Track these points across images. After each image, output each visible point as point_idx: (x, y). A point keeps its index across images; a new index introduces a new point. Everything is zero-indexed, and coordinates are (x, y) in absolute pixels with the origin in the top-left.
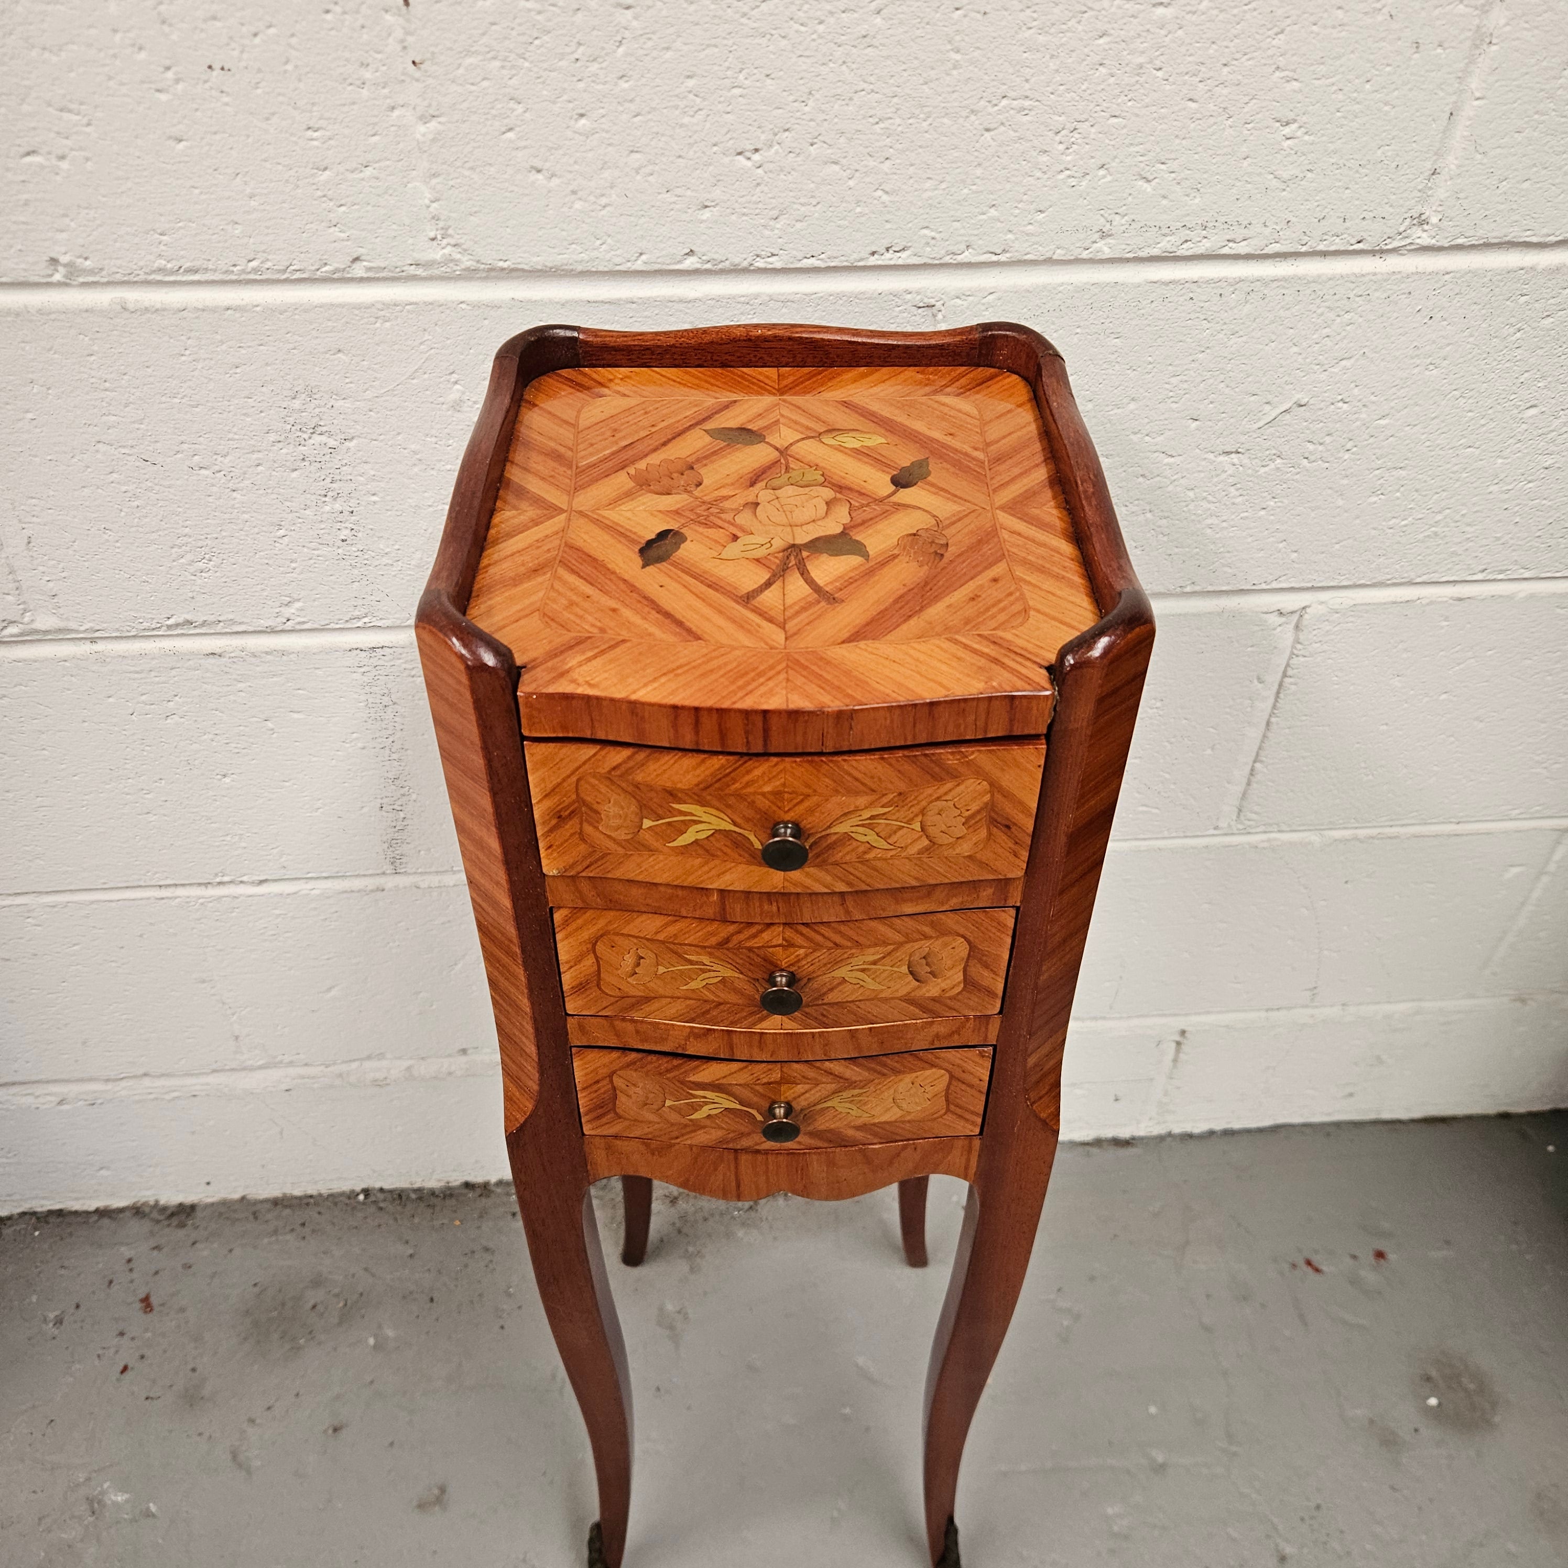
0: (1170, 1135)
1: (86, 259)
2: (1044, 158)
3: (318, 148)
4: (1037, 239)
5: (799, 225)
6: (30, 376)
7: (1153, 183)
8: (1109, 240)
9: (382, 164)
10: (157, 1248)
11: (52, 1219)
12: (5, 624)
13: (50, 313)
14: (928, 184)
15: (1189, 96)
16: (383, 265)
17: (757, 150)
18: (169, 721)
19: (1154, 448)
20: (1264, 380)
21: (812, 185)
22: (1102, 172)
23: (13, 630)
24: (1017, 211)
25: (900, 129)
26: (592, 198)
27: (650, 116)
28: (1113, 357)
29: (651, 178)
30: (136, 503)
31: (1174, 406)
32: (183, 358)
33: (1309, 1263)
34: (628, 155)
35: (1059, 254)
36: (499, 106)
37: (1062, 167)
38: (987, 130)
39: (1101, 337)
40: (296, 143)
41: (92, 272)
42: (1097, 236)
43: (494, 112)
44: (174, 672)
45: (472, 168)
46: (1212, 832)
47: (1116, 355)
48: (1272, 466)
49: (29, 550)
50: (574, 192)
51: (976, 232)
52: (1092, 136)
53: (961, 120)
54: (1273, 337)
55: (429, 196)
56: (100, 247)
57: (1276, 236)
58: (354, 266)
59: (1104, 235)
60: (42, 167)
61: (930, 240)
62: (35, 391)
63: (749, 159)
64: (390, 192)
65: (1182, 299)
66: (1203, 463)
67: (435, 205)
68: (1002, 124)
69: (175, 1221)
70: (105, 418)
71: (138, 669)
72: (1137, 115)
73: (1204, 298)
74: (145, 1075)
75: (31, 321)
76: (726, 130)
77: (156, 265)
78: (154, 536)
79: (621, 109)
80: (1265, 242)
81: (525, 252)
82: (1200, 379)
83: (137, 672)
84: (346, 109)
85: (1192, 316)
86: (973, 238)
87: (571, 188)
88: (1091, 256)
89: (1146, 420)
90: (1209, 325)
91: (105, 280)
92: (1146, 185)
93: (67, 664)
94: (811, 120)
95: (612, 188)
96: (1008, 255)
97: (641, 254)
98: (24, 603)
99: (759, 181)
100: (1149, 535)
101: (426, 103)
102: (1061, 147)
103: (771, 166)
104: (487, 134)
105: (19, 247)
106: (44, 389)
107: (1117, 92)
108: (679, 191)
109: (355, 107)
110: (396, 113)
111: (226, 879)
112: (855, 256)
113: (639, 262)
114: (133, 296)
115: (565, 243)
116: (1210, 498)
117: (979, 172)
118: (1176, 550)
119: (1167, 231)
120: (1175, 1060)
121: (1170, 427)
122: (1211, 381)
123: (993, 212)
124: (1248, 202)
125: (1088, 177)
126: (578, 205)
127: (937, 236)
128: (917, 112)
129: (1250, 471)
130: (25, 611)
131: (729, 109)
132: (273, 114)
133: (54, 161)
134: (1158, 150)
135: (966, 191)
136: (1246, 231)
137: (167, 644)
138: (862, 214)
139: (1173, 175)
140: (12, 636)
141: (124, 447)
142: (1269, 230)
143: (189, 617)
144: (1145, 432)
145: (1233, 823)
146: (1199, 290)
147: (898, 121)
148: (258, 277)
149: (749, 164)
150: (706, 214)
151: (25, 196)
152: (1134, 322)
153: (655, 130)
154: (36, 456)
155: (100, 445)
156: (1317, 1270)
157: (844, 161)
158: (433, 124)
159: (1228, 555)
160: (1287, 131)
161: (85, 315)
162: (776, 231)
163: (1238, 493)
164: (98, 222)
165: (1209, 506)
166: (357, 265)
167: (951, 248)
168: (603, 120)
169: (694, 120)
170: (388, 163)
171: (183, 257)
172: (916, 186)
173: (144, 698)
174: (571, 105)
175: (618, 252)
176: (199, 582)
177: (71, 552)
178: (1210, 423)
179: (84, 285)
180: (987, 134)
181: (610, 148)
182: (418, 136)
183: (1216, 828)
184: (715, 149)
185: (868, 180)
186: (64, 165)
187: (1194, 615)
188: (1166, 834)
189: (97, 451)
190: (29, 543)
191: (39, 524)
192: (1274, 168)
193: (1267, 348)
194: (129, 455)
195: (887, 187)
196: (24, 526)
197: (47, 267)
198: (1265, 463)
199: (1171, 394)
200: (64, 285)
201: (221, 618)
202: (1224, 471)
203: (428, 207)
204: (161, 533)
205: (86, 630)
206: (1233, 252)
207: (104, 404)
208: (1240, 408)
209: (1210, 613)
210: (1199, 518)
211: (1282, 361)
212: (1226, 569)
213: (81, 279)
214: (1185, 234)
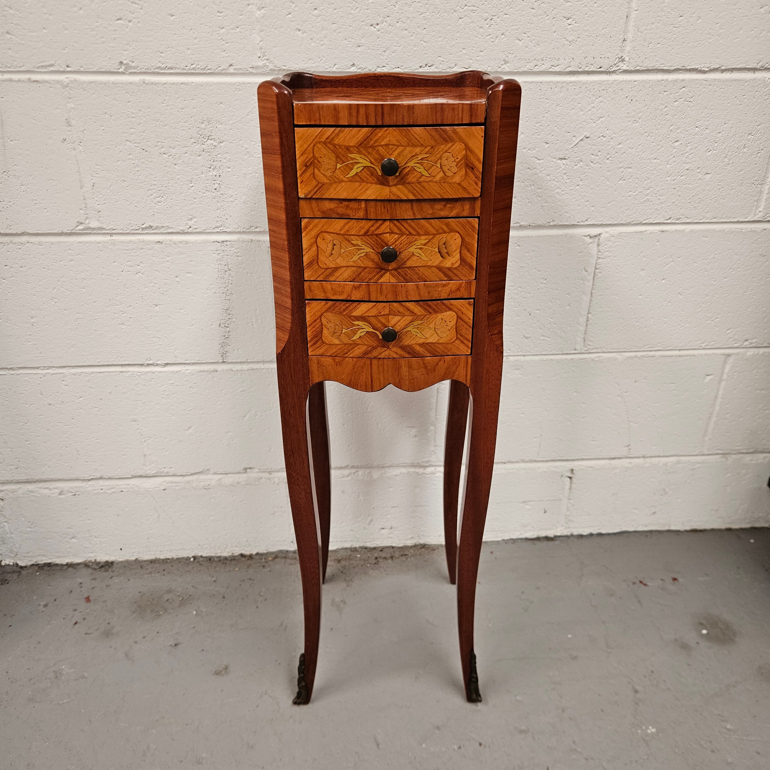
0: (572, 535)
1: (133, 62)
2: (481, 30)
3: (221, 19)
4: (481, 62)
5: (393, 54)
6: (106, 111)
7: (522, 41)
8: (508, 64)
9: (243, 27)
10: (94, 579)
11: (46, 568)
12: (78, 224)
13: (117, 84)
14: (440, 39)
15: (532, 7)
16: (240, 68)
17: (378, 24)
18: (137, 276)
19: (532, 156)
20: (571, 126)
21: (398, 38)
22: (503, 36)
23: (81, 227)
24: (473, 51)
25: (429, 17)
26: (318, 42)
27: (340, 10)
29: (339, 34)
30: (137, 169)
31: (538, 137)
32: (163, 104)
33: (641, 582)
34: (331, 25)
35: (489, 69)
36: (286, 4)
37: (488, 34)
38: (460, 18)
40: (213, 18)
41: (134, 68)
42: (503, 62)
43: (284, 6)
44: (142, 251)
45: (275, 29)
46: (573, 352)
48: (579, 165)
49: (93, 189)
50: (311, 39)
51: (458, 59)
52: (498, 22)
53: (451, 14)
54: (573, 107)
55: (259, 39)
56: (138, 57)
57: (569, 64)
59: (506, 62)
60: (123, 25)
61: (441, 62)
62: (106, 117)
63: (375, 27)
64: (245, 38)
65: (537, 89)
66: (552, 163)
67: (261, 43)
68: (466, 16)
69: (103, 569)
70: (130, 130)
71: (128, 248)
72: (514, 14)
73: (545, 89)
75: (109, 87)
76: (366, 16)
77: (158, 65)
78: (142, 184)
79: (329, 7)
80: (565, 67)
81: (292, 63)
82: (547, 125)
83: (127, 250)
84: (232, 5)
85: (542, 97)
86: (457, 61)
87: (311, 37)
89: (528, 143)
90: (548, 101)
91: (138, 71)
92: (519, 42)
93: (100, 245)
94: (397, 13)
95: (325, 37)
96: (470, 69)
97: (335, 65)
98: (87, 214)
99: (378, 36)
100: (533, 197)
101: (260, 3)
102: (488, 26)
103: (383, 30)
104: (282, 15)
105: (110, 57)
106: (110, 116)
107: (506, 4)
108: (350, 40)
109: (236, 4)
110: (250, 7)
111: (151, 362)
112: (414, 68)
113: (334, 68)
114: (148, 78)
115: (307, 60)
116: (556, 179)
117: (458, 34)
118: (545, 204)
119: (529, 61)
120: (570, 489)
121: (537, 146)
122: (551, 126)
123: (464, 51)
124: (558, 50)
125: (498, 38)
126: (313, 44)
127: (444, 60)
128: (435, 10)
129: (570, 168)
130: (87, 218)
131: (368, 8)
132: (206, 6)
133: (127, 22)
134: (522, 28)
135: (454, 42)
136: (558, 62)
137: (141, 237)
138: (416, 51)
139: (529, 38)
140: (80, 230)
141: (136, 143)
142: (566, 62)
143: (151, 224)
144: (528, 148)
145: (582, 347)
146: (543, 86)
147: (428, 14)
148: (194, 72)
149: (375, 29)
150: (359, 49)
151: (115, 36)
153: (341, 15)
154: (102, 146)
155: (127, 142)
156: (645, 585)
157: (409, 29)
158: (263, 11)
159: (566, 207)
160: (569, 22)
161: (129, 85)
162: (385, 57)
163: (567, 178)
164: (139, 47)
165: (556, 183)
166: (231, 68)
167: (449, 65)
168: (323, 11)
169: (355, 12)
170: (245, 26)
171: (168, 62)
172: (435, 40)
173: (128, 263)
174: (312, 5)
175: (327, 64)
176: (157, 207)
177: (109, 191)
178: (553, 145)
179: (131, 73)
180: (460, 20)
181: (325, 22)
182: (257, 16)
183: (575, 349)
184: (363, 23)
185: (418, 37)
186: (130, 24)
187: (555, 236)
188: (554, 352)
189: (125, 145)
190: (93, 186)
191: (98, 177)
192: (565, 36)
193: (571, 112)
194: (137, 147)
195: (425, 40)
196: (92, 178)
197: (118, 65)
198: (576, 164)
199: (537, 131)
200: (123, 73)
201: (163, 225)
202: (560, 167)
203: (259, 44)
204: (145, 183)
205: (109, 229)
206: (554, 70)
207: (131, 124)
208: (564, 138)
209: (561, 235)
210: (553, 189)
211: (577, 118)
212: (566, 214)
213: (130, 71)
214: (535, 62)
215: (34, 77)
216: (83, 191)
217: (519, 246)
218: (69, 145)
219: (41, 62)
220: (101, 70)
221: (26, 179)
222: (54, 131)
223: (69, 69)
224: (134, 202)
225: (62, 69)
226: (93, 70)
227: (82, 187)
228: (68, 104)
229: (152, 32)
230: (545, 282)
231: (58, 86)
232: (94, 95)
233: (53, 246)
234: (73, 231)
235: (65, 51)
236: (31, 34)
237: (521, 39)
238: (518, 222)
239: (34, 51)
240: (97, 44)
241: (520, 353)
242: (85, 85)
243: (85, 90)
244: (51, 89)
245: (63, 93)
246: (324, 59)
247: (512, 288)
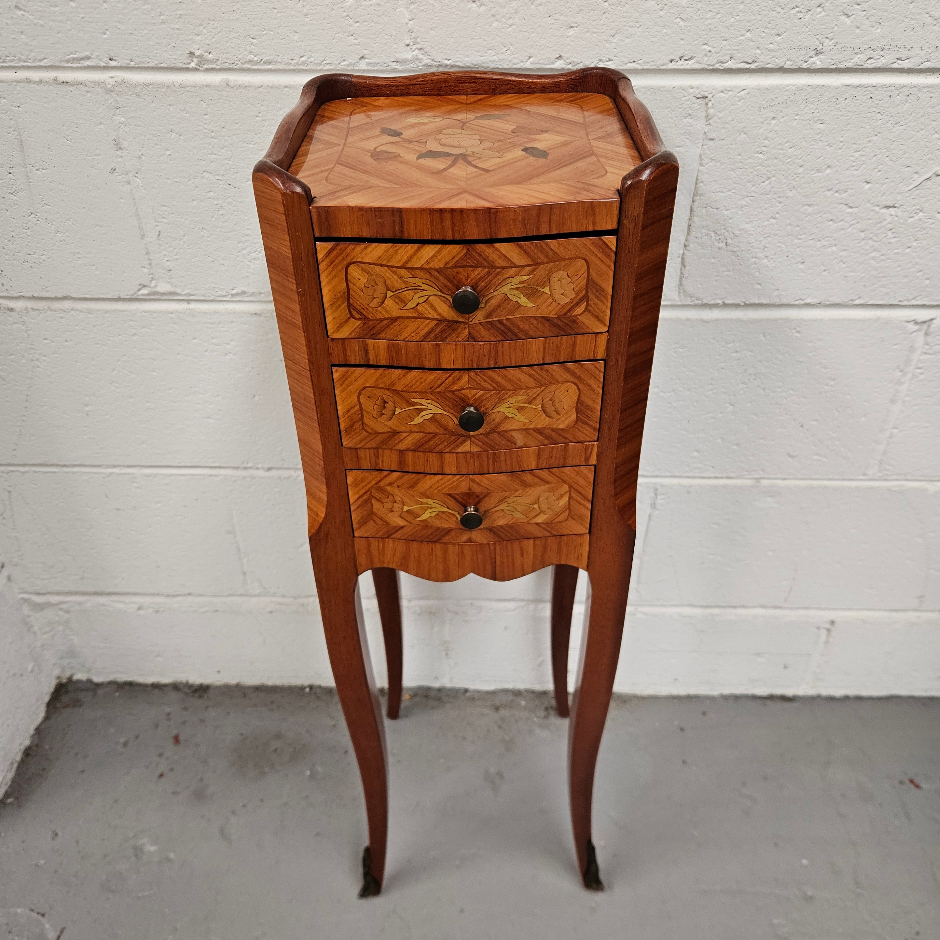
0: (819, 697)
1: (210, 53)
4: (775, 54)
5: (627, 41)
6: (171, 127)
7: (851, 18)
8: (821, 56)
10: (186, 709)
11: (127, 687)
12: (140, 287)
13: (186, 87)
14: (709, 15)
16: (377, 62)
19: (841, 201)
20: (915, 156)
21: (638, 14)
22: (819, 9)
23: (145, 291)
24: (764, 34)
26: (504, 20)
28: (818, 136)
29: (540, 8)
30: (221, 212)
31: (855, 172)
32: (258, 118)
33: (912, 781)
35: (788, 65)
37: (794, 5)
39: (811, 122)
41: (212, 62)
42: (813, 53)
44: (233, 325)
46: (861, 477)
47: (820, 135)
48: (917, 217)
49: (158, 239)
50: (493, 16)
51: (736, 48)
54: (923, 127)
55: (408, 16)
56: (218, 45)
57: (928, 57)
58: (360, 62)
59: (818, 53)
61: (707, 53)
62: (173, 137)
64: (386, 14)
65: (865, 98)
66: (872, 213)
67: (411, 22)
69: (197, 695)
70: (209, 156)
71: (212, 321)
73: (879, 98)
74: (190, 594)
75: (175, 91)
77: (248, 58)
78: (230, 234)
80: (921, 60)
81: (461, 54)
82: (872, 154)
83: (212, 323)
85: (871, 110)
86: (735, 52)
87: (492, 13)
88: (808, 66)
89: (837, 182)
90: (881, 117)
91: (218, 67)
92: (846, 19)
93: (173, 316)
95: (516, 13)
96: (756, 64)
97: (530, 57)
98: (152, 274)
99: (605, 10)
100: (833, 262)
105: (173, 45)
106: (178, 136)
108: (556, 16)
111: (250, 465)
112: (660, 62)
113: (528, 63)
114: (234, 78)
115: (485, 49)
116: (875, 238)
117: (741, 7)
118: (851, 274)
119: (858, 51)
120: (826, 642)
121: (851, 187)
122: (880, 156)
123: (748, 35)
124: (912, 33)
125: (810, 13)
126: (495, 24)
127: (712, 50)
129: (901, 220)
130: (153, 279)
135: (732, 20)
136: (909, 53)
137: (231, 306)
138: (667, 35)
139: (864, 13)
140: (143, 295)
141: (218, 175)
142: (924, 52)
143: (244, 289)
144: (835, 190)
145: (876, 472)
146: (876, 92)
148: (305, 68)
150: (571, 32)
151: (180, 12)
152: (833, 113)
154: (168, 179)
155: (205, 174)
156: (918, 786)
159: (884, 279)
161: (205, 89)
162: (613, 44)
163: (893, 236)
164: (219, 30)
165: (874, 243)
166: (363, 62)
167: (720, 58)
171: (264, 53)
172: (701, 16)
173: (214, 340)
175: (516, 56)
176: (253, 266)
177: (182, 243)
178: (877, 186)
179: (207, 70)
183: (865, 474)
185: (672, 11)
187: (859, 319)
188: (831, 476)
189: (203, 177)
190: (159, 235)
191: (166, 223)
192: (929, 10)
193: (918, 134)
194: (221, 180)
195: (684, 16)
196: (157, 224)
197: (187, 58)
198: (912, 215)
199: (854, 164)
200: (195, 70)
201: (262, 291)
202: (885, 220)
203: (407, 24)
204: (234, 233)
205: (186, 295)
206: (900, 67)
207: (210, 147)
208: (898, 176)
209: (869, 320)
210: (867, 252)
211: (927, 144)
212: (882, 289)
213: (206, 67)
214: (870, 53)
215: (63, 76)
216: (144, 242)
217: (799, 332)
218: (120, 177)
219: (71, 53)
220: (162, 65)
221: (62, 224)
222: (97, 157)
223: (113, 63)
224: (218, 259)
225: (103, 64)
226: (149, 65)
227: (143, 237)
228: (115, 118)
229: (239, 6)
230: (832, 383)
231: (99, 89)
232: (154, 105)
233: (107, 315)
234: (134, 297)
235: (105, 36)
236: (52, 8)
237: (850, 14)
238: (803, 298)
239: (59, 35)
240: (154, 24)
241: (779, 476)
242: (138, 88)
243: (139, 96)
244: (89, 94)
245: (107, 100)
246: (512, 48)
247: (779, 390)
